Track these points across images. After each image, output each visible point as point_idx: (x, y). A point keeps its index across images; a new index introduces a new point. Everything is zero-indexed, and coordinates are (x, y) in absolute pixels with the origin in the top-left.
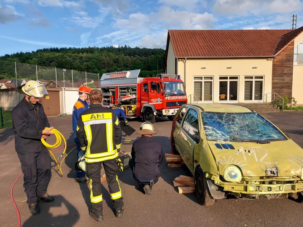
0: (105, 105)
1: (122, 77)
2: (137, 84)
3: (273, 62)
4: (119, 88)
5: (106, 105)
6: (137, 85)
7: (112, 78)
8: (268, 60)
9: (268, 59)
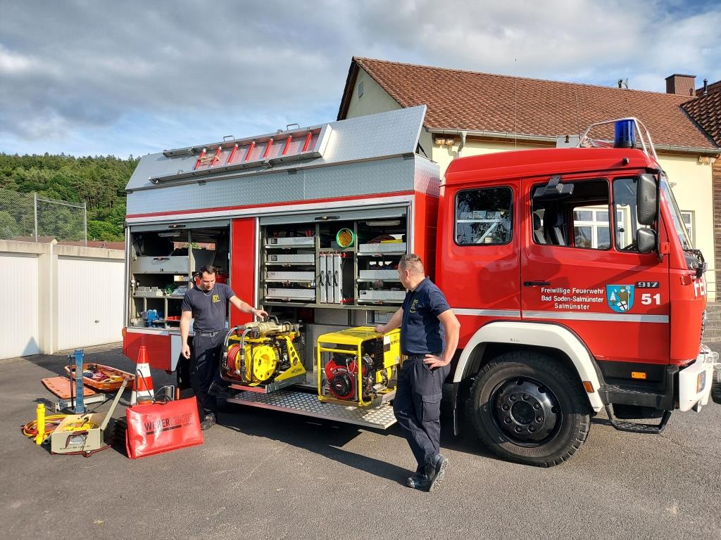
0: (153, 324)
1: (282, 162)
2: (412, 192)
3: (714, 171)
4: (262, 228)
5: (162, 325)
6: (411, 198)
7: (210, 173)
8: (700, 163)
9: (702, 159)
